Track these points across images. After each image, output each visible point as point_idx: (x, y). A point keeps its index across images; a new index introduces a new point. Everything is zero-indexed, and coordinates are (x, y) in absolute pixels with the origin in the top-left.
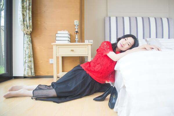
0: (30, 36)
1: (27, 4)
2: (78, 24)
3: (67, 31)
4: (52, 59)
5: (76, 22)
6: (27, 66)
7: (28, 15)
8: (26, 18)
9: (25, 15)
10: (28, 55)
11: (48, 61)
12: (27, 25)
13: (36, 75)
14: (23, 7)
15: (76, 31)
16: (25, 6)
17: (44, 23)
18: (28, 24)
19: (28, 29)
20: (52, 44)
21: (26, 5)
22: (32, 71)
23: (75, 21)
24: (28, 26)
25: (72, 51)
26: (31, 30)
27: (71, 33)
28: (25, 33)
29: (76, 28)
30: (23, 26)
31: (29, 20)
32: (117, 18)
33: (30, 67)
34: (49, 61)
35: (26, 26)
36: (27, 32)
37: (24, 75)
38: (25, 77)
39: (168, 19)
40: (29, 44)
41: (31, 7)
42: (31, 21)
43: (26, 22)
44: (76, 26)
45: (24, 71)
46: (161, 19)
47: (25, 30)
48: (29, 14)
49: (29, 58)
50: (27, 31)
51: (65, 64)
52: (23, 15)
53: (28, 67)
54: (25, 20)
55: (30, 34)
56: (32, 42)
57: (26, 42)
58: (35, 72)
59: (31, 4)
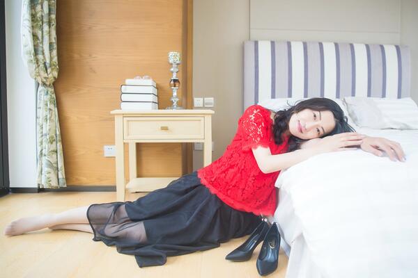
0: (53, 90)
1: (44, 9)
2: (178, 62)
3: (149, 78)
4: (110, 147)
5: (174, 57)
6: (46, 164)
7: (46, 37)
8: (41, 45)
9: (40, 38)
10: (48, 137)
11: (100, 152)
12: (45, 63)
13: (69, 184)
14: (33, 16)
15: (174, 77)
16: (39, 15)
17: (90, 55)
18: (48, 61)
19: (47, 72)
20: (112, 112)
21: (42, 11)
22: (60, 176)
23: (171, 54)
24: (48, 65)
25: (165, 129)
26: (56, 74)
27: (159, 82)
28: (40, 83)
29: (172, 72)
30: (34, 66)
31: (51, 50)
32: (273, 43)
33: (55, 165)
34: (103, 152)
35: (42, 65)
36: (45, 80)
37: (39, 185)
38: (41, 190)
39: (397, 48)
40: (50, 109)
41: (53, 16)
42: (55, 52)
43: (43, 54)
44: (172, 67)
45: (38, 174)
46: (382, 47)
47: (39, 75)
48: (50, 36)
49: (52, 143)
50: (45, 78)
51: (144, 159)
52: (35, 36)
53: (50, 165)
54: (40, 49)
55: (54, 84)
56: (58, 103)
57: (41, 105)
58: (67, 179)
59: (54, 8)
